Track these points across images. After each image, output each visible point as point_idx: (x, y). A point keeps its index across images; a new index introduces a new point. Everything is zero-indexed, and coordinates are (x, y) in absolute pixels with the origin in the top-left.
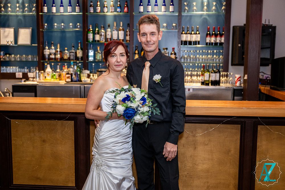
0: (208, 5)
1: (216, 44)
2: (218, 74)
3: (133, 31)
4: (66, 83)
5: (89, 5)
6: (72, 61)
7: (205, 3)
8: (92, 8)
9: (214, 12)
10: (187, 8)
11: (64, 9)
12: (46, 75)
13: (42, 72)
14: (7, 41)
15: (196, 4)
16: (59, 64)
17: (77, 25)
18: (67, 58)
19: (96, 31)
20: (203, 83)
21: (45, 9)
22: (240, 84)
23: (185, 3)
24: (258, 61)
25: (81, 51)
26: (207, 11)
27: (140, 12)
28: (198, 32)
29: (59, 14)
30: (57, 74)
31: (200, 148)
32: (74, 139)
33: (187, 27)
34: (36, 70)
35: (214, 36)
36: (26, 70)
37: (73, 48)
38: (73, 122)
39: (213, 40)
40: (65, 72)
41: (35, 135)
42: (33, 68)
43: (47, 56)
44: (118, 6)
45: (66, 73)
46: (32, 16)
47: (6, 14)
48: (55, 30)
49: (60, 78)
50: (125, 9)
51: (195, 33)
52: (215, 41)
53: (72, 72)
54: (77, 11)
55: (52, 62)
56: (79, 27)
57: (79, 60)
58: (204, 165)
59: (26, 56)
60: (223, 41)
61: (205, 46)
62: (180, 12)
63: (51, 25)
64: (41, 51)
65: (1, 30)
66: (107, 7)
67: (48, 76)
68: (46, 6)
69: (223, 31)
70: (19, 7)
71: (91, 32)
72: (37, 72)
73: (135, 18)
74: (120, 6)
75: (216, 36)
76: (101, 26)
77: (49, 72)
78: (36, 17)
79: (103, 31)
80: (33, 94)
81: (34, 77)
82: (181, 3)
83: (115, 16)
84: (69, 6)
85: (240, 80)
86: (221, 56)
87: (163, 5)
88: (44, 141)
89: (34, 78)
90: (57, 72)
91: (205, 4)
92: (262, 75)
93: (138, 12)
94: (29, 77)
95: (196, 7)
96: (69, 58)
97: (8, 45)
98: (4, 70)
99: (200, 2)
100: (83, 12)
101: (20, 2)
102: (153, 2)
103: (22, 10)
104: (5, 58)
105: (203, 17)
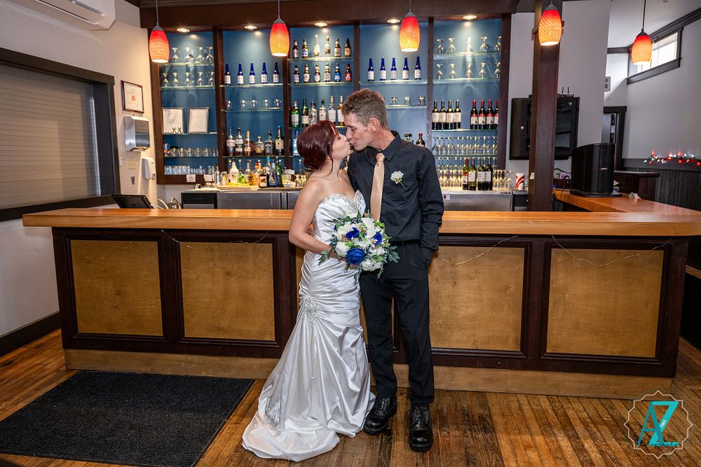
0: (474, 68)
1: (486, 126)
2: (489, 173)
4: (259, 189)
5: (292, 72)
6: (268, 156)
8: (298, 75)
9: (482, 77)
10: (441, 73)
11: (255, 78)
12: (230, 177)
13: (225, 172)
14: (173, 128)
15: (454, 66)
16: (249, 162)
17: (275, 102)
18: (261, 152)
19: (304, 111)
20: (466, 187)
21: (228, 79)
22: (524, 188)
23: (438, 65)
24: (551, 152)
25: (281, 141)
26: (471, 77)
27: (369, 80)
28: (458, 110)
29: (248, 86)
30: (246, 176)
31: (462, 284)
32: (272, 270)
33: (442, 102)
34: (215, 171)
35: (482, 114)
36: (201, 171)
37: (270, 137)
38: (271, 244)
39: (481, 120)
40: (259, 172)
42: (211, 167)
43: (231, 150)
44: (336, 72)
45: (260, 174)
46: (209, 90)
47: (170, 87)
48: (243, 111)
49: (251, 181)
50: (346, 76)
51: (454, 110)
52: (485, 122)
53: (268, 173)
54: (274, 81)
55: (240, 158)
56: (278, 104)
57: (279, 155)
58: (469, 310)
59: (201, 150)
60: (496, 122)
61: (469, 130)
62: (430, 79)
63: (237, 103)
64: (222, 142)
65: (164, 112)
66: (319, 73)
67: (233, 178)
68: (229, 75)
69: (497, 107)
70: (189, 77)
72: (217, 173)
74: (339, 72)
75: (486, 114)
76: (312, 103)
77: (235, 173)
78: (215, 92)
79: (313, 109)
80: (213, 205)
81: (213, 180)
82: (432, 66)
83: (332, 87)
84: (263, 73)
85: (523, 182)
86: (494, 146)
87: (404, 69)
88: (228, 274)
89: (212, 182)
91: (469, 66)
92: (558, 175)
93: (367, 81)
94: (206, 180)
95: (455, 71)
96: (264, 152)
97: (174, 135)
98: (169, 170)
99: (461, 61)
100: (284, 83)
101: (191, 69)
102: (389, 64)
103: (193, 82)
104: (170, 153)
105: (466, 86)
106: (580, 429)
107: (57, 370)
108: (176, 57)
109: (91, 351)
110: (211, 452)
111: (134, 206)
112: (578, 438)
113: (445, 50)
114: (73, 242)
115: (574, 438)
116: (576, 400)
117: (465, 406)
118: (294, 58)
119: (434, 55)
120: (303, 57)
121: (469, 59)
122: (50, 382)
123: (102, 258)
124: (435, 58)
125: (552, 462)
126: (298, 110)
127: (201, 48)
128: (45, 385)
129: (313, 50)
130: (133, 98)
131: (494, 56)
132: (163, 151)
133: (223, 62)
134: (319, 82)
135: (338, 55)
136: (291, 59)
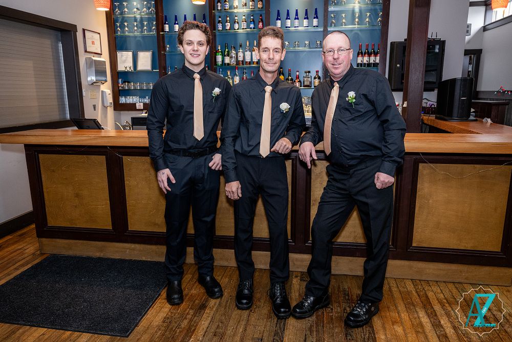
0: (360, 17)
1: (369, 65)
5: (217, 21)
8: (221, 24)
9: (367, 25)
10: (334, 22)
14: (125, 67)
15: (345, 16)
19: (226, 53)
21: (167, 28)
23: (332, 15)
24: (421, 85)
26: (358, 25)
35: (367, 55)
39: (366, 59)
41: (150, 174)
44: (251, 21)
46: (151, 37)
47: (122, 34)
50: (259, 24)
52: (369, 61)
59: (147, 84)
60: (378, 61)
62: (325, 27)
63: (173, 47)
65: (118, 54)
66: (238, 23)
68: (167, 24)
69: (378, 49)
70: (137, 26)
74: (253, 21)
75: (369, 55)
76: (232, 47)
78: (156, 38)
79: (233, 52)
82: (327, 16)
83: (248, 34)
87: (305, 19)
91: (357, 16)
95: (345, 20)
97: (126, 72)
98: (123, 100)
99: (350, 13)
101: (138, 20)
102: (293, 15)
103: (140, 30)
104: (124, 86)
105: (354, 32)
106: (437, 307)
107: (33, 254)
108: (126, 10)
109: (58, 240)
110: (144, 323)
111: (89, 128)
112: (436, 315)
113: (338, 2)
114: (41, 156)
115: (432, 315)
116: (434, 283)
117: (346, 287)
118: (218, 10)
119: (329, 7)
120: (225, 9)
121: (357, 10)
122: (27, 263)
123: (63, 168)
124: (330, 9)
125: (414, 335)
126: (221, 52)
127: (146, 3)
128: (23, 265)
129: (233, 3)
130: (93, 43)
131: (378, 7)
132: (118, 85)
133: (163, 14)
134: (238, 29)
135: (253, 7)
136: (216, 11)
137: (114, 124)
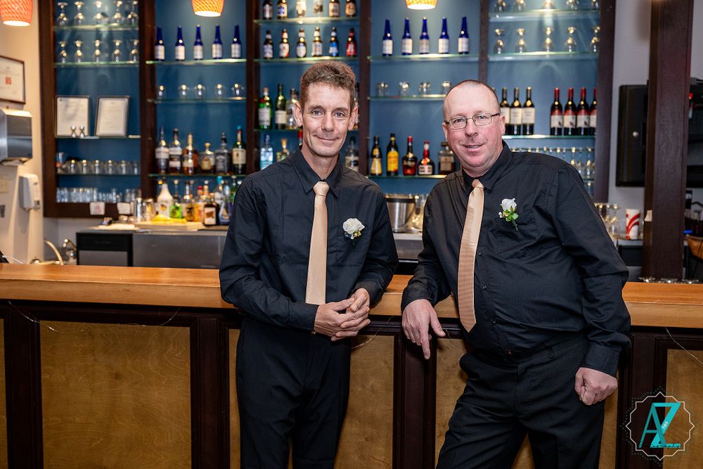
0: (555, 35)
1: (576, 131)
3: (369, 101)
4: (204, 227)
5: (262, 41)
6: (221, 174)
7: (546, 30)
8: (270, 46)
9: (570, 50)
10: (501, 44)
11: (204, 51)
12: (159, 208)
13: (150, 200)
14: (71, 128)
15: (524, 33)
16: (189, 184)
17: (233, 89)
18: (209, 168)
19: (279, 103)
21: (161, 52)
23: (497, 31)
24: (680, 174)
25: (242, 151)
26: (551, 50)
27: (385, 55)
28: (529, 103)
29: (192, 63)
30: (183, 207)
33: (503, 90)
34: (136, 197)
35: (570, 111)
36: (113, 197)
37: (224, 144)
38: (188, 329)
39: (568, 120)
40: (204, 201)
41: (95, 360)
42: (130, 192)
43: (163, 164)
44: (332, 42)
45: (206, 203)
46: (131, 67)
47: (70, 63)
48: (183, 102)
49: (191, 215)
50: (347, 48)
51: (522, 104)
52: (574, 124)
53: (219, 202)
54: (233, 56)
55: (176, 177)
56: (238, 92)
57: (238, 173)
59: (115, 164)
60: (593, 123)
61: (548, 136)
62: (484, 53)
63: (173, 89)
64: (148, 152)
65: (59, 103)
66: (305, 44)
67: (163, 210)
68: (162, 44)
69: (595, 100)
70: (100, 48)
71: (268, 104)
72: (137, 201)
73: (372, 68)
74: (337, 41)
75: (576, 111)
76: (291, 91)
77: (166, 202)
78: (138, 70)
79: (294, 101)
81: (132, 212)
82: (487, 32)
84: (215, 43)
85: (638, 223)
86: (589, 163)
87: (442, 37)
88: (117, 376)
89: (130, 215)
90: (185, 201)
91: (549, 32)
92: (696, 211)
93: (381, 55)
94: (121, 212)
95: (524, 40)
96: (214, 167)
97: (73, 139)
98: (63, 196)
99: (535, 26)
100: (247, 59)
101: (104, 36)
102: (417, 29)
103: (107, 55)
104: (66, 168)
105: (542, 65)
108: (80, 16)
113: (508, 6)
118: (265, 18)
119: (490, 14)
120: (280, 18)
121: (548, 21)
124: (492, 20)
126: (270, 101)
127: (120, 3)
129: (296, 5)
130: (8, 81)
131: (591, 16)
132: (55, 164)
133: (153, 24)
134: (305, 56)
135: (336, 14)
136: (261, 20)
137: (42, 244)
